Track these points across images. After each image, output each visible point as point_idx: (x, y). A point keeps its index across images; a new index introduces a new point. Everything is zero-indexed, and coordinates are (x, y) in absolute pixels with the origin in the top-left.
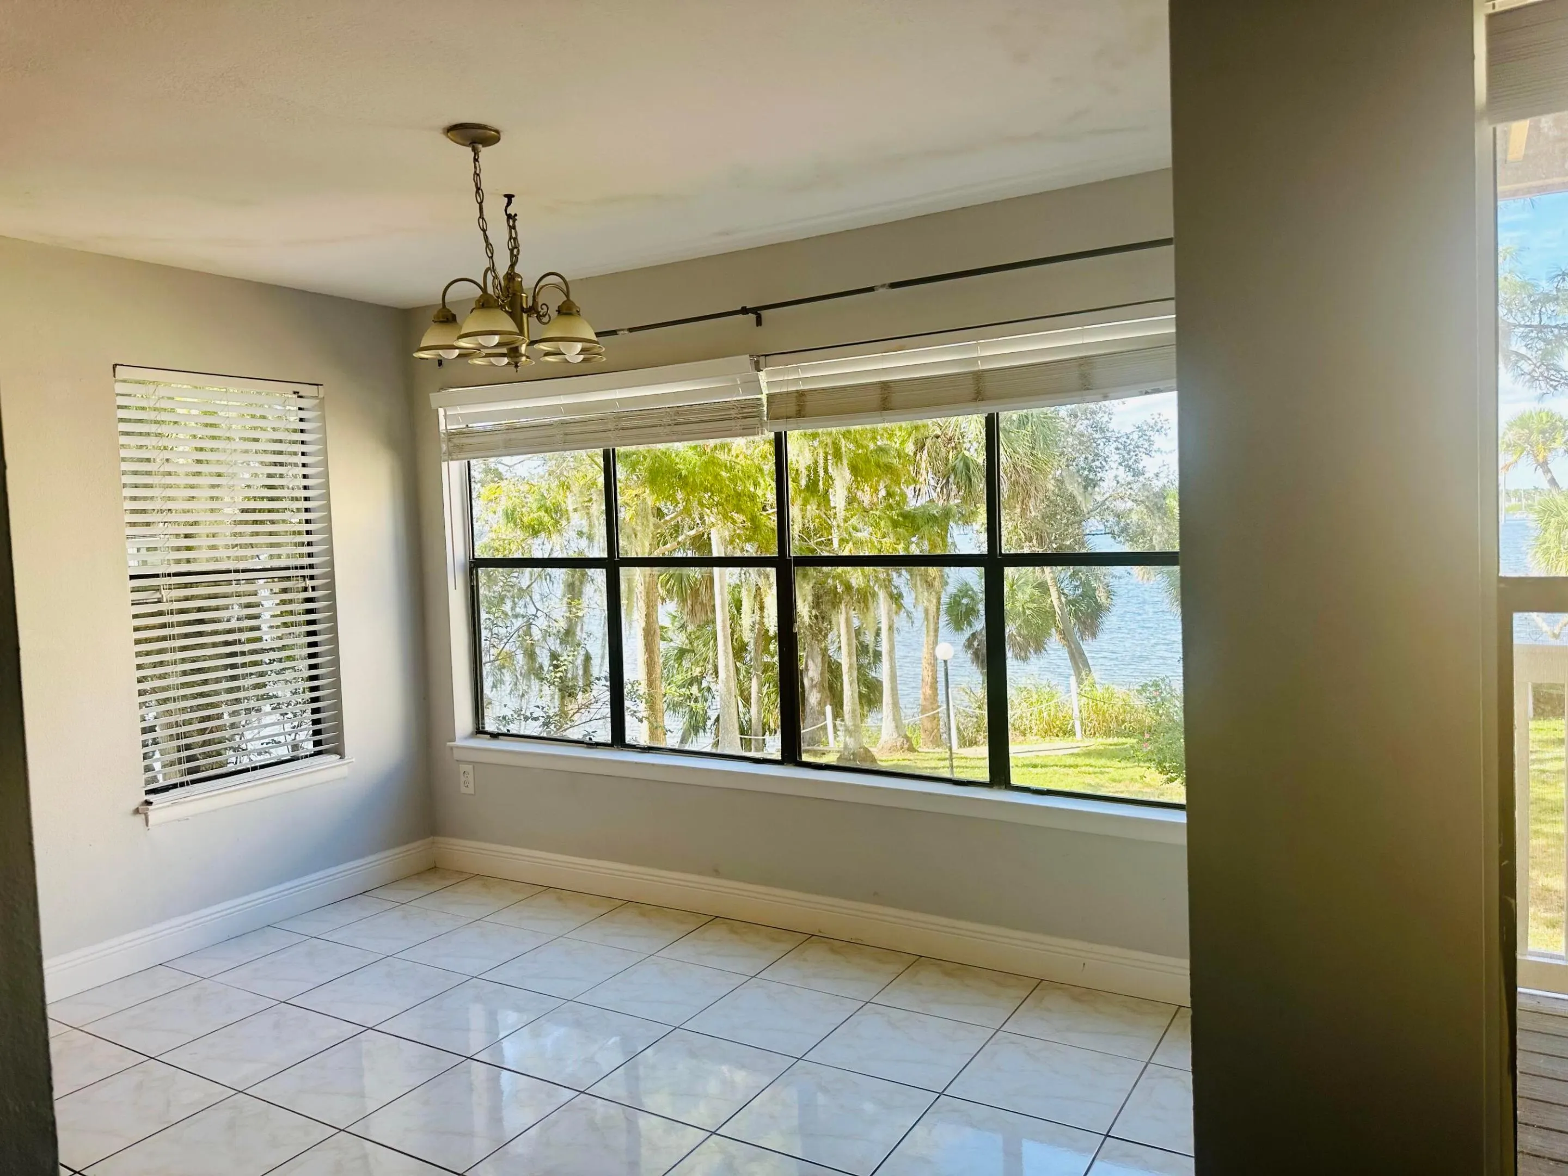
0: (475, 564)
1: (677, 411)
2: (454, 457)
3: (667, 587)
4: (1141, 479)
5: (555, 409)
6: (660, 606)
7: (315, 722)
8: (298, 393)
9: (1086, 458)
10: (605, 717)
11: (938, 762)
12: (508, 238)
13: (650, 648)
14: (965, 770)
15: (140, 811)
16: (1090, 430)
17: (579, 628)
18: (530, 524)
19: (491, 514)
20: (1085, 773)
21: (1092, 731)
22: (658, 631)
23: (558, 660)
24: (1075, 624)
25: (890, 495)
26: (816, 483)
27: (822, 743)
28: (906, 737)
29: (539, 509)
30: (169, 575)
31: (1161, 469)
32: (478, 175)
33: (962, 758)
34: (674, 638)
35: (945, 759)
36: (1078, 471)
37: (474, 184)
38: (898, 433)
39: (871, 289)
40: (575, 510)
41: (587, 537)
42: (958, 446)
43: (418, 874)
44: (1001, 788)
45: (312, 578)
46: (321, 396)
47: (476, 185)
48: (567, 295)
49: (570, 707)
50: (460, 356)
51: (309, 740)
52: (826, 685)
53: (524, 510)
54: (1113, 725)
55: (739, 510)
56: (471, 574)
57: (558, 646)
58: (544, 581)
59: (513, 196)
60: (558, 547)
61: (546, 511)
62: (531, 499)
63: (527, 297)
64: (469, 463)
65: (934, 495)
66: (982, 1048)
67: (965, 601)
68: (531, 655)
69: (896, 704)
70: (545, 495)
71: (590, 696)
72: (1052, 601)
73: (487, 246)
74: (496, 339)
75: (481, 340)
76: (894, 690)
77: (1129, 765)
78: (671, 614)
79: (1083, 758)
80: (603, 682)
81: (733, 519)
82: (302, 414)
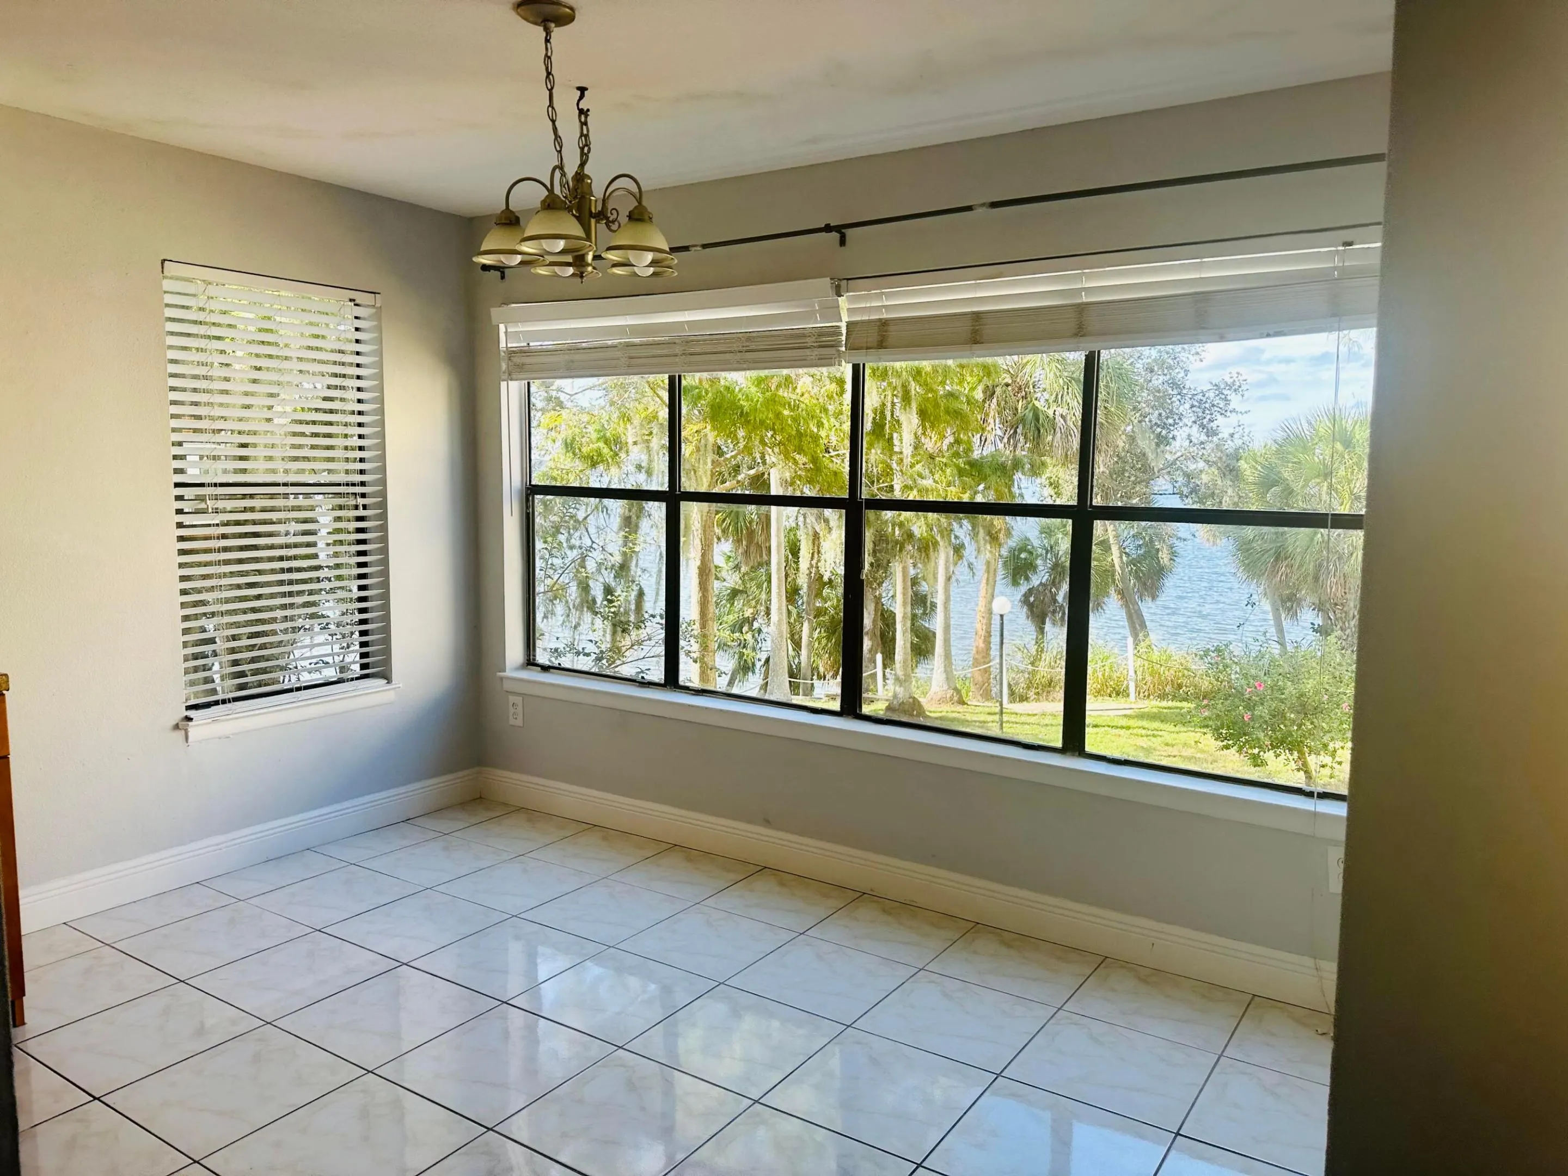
0: (532, 491)
1: (749, 337)
2: (514, 377)
3: (723, 526)
4: (1215, 439)
5: (621, 330)
6: (715, 545)
7: (363, 644)
8: (354, 300)
9: (1160, 415)
10: (658, 656)
11: (987, 716)
12: (578, 135)
13: (704, 586)
14: (1015, 725)
15: (180, 727)
16: (1166, 385)
17: (634, 562)
18: (589, 455)
19: (550, 442)
20: (1137, 735)
21: (1146, 694)
22: (713, 570)
23: (612, 595)
24: (1135, 585)
25: (958, 442)
26: (882, 426)
27: (871, 691)
28: (956, 689)
29: (599, 439)
30: (215, 485)
31: (1237, 430)
32: (549, 58)
33: (1012, 713)
34: (728, 578)
35: (995, 714)
36: (1151, 428)
37: (544, 68)
38: (969, 379)
39: (969, 208)
40: (635, 443)
41: (646, 472)
42: (1028, 395)
43: (462, 804)
44: (1073, 755)
45: (363, 495)
46: (378, 305)
47: (547, 68)
48: (640, 201)
49: (623, 643)
50: (522, 263)
51: (356, 662)
52: (878, 634)
53: (583, 440)
54: (1168, 689)
55: (800, 450)
56: (527, 500)
57: (612, 579)
58: (601, 513)
59: (586, 89)
60: (616, 480)
61: (606, 443)
62: (591, 429)
63: (596, 201)
64: (529, 383)
65: (1001, 446)
66: (1042, 1028)
67: (1023, 556)
68: (585, 587)
69: (948, 655)
70: (606, 426)
71: (643, 633)
72: (1112, 560)
73: (556, 139)
74: (561, 244)
75: (546, 245)
76: (947, 641)
77: (1183, 729)
78: (725, 554)
79: (1136, 719)
80: (658, 619)
81: (795, 459)
82: (358, 324)
